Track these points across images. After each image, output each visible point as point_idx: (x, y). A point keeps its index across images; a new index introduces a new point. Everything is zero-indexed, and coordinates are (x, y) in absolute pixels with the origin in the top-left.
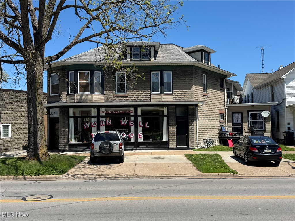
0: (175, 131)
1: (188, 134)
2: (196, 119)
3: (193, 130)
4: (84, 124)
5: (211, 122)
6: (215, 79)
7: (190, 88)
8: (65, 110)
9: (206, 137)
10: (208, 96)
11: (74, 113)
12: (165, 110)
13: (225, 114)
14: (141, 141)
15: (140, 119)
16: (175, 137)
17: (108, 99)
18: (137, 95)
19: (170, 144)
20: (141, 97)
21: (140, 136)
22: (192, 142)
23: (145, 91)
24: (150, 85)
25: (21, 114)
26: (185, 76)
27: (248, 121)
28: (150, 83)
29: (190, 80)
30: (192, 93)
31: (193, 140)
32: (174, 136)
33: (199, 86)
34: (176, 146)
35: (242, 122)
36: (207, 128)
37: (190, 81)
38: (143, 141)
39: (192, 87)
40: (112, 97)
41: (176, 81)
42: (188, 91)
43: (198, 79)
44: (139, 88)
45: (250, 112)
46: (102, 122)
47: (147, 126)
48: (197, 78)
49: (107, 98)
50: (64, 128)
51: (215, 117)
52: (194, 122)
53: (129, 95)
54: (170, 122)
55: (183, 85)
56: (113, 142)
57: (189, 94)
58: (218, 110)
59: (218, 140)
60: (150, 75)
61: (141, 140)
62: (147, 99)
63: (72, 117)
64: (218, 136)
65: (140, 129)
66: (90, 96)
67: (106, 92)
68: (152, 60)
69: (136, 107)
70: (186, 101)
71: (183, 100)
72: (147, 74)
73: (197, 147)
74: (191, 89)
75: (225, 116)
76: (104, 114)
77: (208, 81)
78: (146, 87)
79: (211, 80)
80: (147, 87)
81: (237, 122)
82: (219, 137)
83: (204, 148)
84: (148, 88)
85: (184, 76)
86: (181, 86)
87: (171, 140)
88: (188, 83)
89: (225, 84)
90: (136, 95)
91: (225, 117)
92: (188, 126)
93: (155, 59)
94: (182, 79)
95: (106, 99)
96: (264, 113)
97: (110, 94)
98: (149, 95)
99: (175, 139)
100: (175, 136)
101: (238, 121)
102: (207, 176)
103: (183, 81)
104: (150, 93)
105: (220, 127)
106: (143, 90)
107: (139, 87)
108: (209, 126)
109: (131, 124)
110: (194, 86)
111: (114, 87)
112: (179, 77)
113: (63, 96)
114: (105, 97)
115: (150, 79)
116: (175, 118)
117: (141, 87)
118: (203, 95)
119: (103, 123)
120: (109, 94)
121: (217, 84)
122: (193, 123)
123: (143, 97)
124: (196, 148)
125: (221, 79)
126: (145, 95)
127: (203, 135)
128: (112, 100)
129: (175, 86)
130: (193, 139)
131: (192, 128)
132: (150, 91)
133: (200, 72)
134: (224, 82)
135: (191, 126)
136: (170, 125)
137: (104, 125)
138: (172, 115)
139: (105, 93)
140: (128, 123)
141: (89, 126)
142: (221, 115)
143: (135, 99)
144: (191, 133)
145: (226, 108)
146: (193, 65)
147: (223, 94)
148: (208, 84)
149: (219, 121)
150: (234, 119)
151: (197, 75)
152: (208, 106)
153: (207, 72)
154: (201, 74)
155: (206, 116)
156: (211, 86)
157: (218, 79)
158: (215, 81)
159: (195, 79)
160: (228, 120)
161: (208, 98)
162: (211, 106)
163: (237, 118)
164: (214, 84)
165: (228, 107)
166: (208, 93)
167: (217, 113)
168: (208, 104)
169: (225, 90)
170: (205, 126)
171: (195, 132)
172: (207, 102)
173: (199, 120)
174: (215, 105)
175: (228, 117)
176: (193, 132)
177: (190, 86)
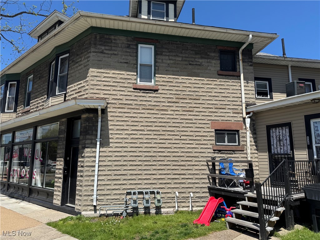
0: (61, 169)
2: (93, 141)
3: (82, 169)
6: (196, 54)
7: (84, 76)
10: (159, 92)
13: (240, 131)
16: (61, 183)
19: (54, 197)
22: (79, 198)
23: (43, 97)
27: (310, 147)
28: (47, 83)
29: (86, 58)
30: (87, 85)
31: (80, 193)
35: (292, 149)
37: (86, 60)
39: (87, 73)
41: (71, 68)
42: (82, 83)
43: (115, 54)
45: (312, 121)
47: (41, 158)
53: (31, 108)
55: (78, 72)
58: (209, 122)
67: (18, 108)
69: (36, 126)
72: (46, 69)
73: (93, 213)
74: (86, 77)
75: (243, 135)
77: (159, 57)
79: (176, 56)
81: (279, 151)
84: (45, 92)
85: (80, 54)
86: (76, 75)
88: (84, 67)
89: (241, 62)
90: (36, 106)
91: (243, 139)
94: (78, 62)
97: (20, 110)
99: (60, 187)
101: (282, 148)
103: (78, 65)
104: (46, 99)
107: (39, 93)
110: (91, 70)
111: (23, 100)
112: (75, 59)
114: (17, 115)
116: (65, 142)
118: (134, 89)
122: (84, 152)
126: (42, 104)
129: (70, 78)
130: (81, 191)
131: (82, 164)
132: (46, 96)
133: (122, 39)
134: (239, 58)
135: (81, 159)
136: (58, 156)
138: (62, 136)
144: (79, 176)
145: (246, 116)
146: (91, 27)
147: (232, 85)
148: (161, 65)
149: (211, 146)
150: (272, 143)
151: (111, 46)
152: (156, 112)
153: (157, 40)
154: (129, 43)
155: (147, 136)
156: (176, 68)
157: (208, 53)
158: (194, 56)
159: (99, 54)
160: (259, 145)
161: (157, 95)
162: (172, 113)
163: (280, 140)
164: (190, 64)
165: (251, 114)
166: (161, 84)
167: (203, 128)
168: (157, 108)
169: (240, 76)
170: (140, 159)
171: (85, 174)
172: (150, 103)
173: (110, 146)
174: (191, 109)
175: (259, 139)
176: (82, 174)
177: (86, 70)
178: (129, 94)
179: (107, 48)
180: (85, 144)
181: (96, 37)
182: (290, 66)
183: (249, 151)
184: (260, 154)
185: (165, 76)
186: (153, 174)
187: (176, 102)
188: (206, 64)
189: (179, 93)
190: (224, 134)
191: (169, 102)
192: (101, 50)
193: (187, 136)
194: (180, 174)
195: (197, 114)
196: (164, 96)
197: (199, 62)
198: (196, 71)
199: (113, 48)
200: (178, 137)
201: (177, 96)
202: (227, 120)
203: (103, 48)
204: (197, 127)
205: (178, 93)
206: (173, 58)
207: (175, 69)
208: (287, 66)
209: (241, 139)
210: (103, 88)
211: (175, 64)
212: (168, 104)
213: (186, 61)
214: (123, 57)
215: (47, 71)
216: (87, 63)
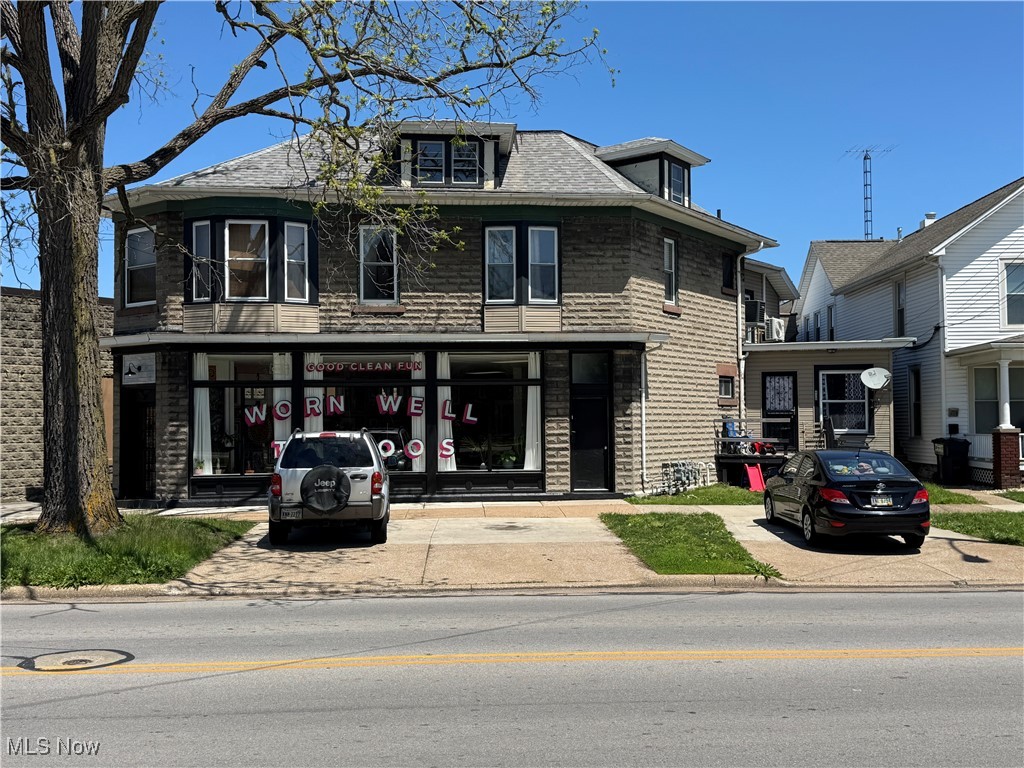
0: (566, 435)
1: (612, 445)
2: (638, 393)
3: (628, 432)
4: (246, 410)
5: (690, 406)
6: (707, 258)
7: (618, 286)
8: (177, 358)
9: (672, 456)
10: (682, 317)
11: (212, 370)
12: (534, 362)
13: (737, 378)
14: (449, 470)
15: (444, 394)
16: (566, 457)
17: (333, 322)
18: (435, 308)
19: (548, 481)
20: (450, 315)
21: (445, 453)
22: (625, 473)
23: (464, 294)
24: (480, 274)
25: (22, 374)
26: (603, 243)
27: (817, 404)
28: (479, 267)
29: (619, 257)
30: (625, 304)
31: (627, 467)
32: (562, 453)
33: (652, 278)
34: (568, 488)
35: (796, 404)
36: (675, 425)
37: (620, 260)
38: (455, 469)
39: (626, 283)
40: (349, 314)
41: (570, 260)
42: (612, 298)
43: (649, 255)
44: (442, 284)
45: (821, 373)
46: (312, 403)
47: (468, 417)
48: (643, 250)
49: (331, 318)
50: (175, 423)
51: (704, 388)
52: (634, 404)
53: (408, 308)
54: (548, 405)
55: (595, 274)
56: (349, 471)
57: (617, 307)
58: (715, 365)
59: (714, 466)
60: (480, 240)
61: (448, 465)
62: (469, 321)
63: (202, 384)
64: (714, 454)
65: (445, 428)
66: (267, 311)
67: (324, 297)
68: (489, 185)
69: (431, 350)
70: (604, 332)
71: (596, 328)
72: (471, 234)
73: (641, 492)
74: (623, 289)
75: (736, 383)
76: (319, 376)
77: (681, 261)
78: (467, 280)
79: (693, 260)
80: (471, 281)
81: (778, 407)
82: (717, 457)
83: (664, 493)
84: (473, 284)
85: (598, 243)
86: (588, 278)
87: (554, 467)
88: (614, 270)
89: (739, 275)
90: (432, 308)
91: (737, 390)
92: (612, 418)
93: (498, 183)
94: (592, 256)
95: (324, 322)
96: (870, 374)
97: (341, 303)
98: (479, 308)
99: (566, 463)
100: (568, 453)
101: (782, 403)
102: (677, 585)
103: (594, 260)
104: (480, 301)
105: (719, 421)
106: (457, 292)
107: (444, 280)
108: (684, 418)
109: (413, 410)
110: (633, 279)
111: (355, 280)
112: (582, 247)
113: (172, 309)
114: (323, 314)
115: (480, 254)
116: (568, 391)
117: (451, 280)
118: (664, 312)
119: (315, 406)
120: (336, 303)
121: (713, 276)
122: (629, 408)
123: (456, 315)
124: (639, 493)
125: (724, 256)
126: (463, 308)
127: (661, 451)
128: (345, 324)
129: (569, 277)
130: (630, 463)
131: (627, 426)
132: (480, 294)
134: (736, 268)
135: (624, 419)
136: (551, 413)
137: (319, 414)
138: (557, 379)
139: (320, 300)
140: (405, 405)
141: (263, 418)
142: (725, 382)
143: (427, 322)
144: (620, 443)
145: (742, 356)
146: (630, 207)
147: (731, 310)
148: (681, 273)
149: (716, 400)
150: (768, 396)
151: (645, 241)
152: (680, 349)
153: (677, 232)
154: (659, 236)
155: (674, 386)
156: (693, 279)
157: (715, 258)
158: (705, 262)
159: (638, 254)
161: (681, 323)
162: (691, 350)
163: (779, 393)
164: (703, 275)
165: (747, 354)
166: (683, 304)
167: (712, 373)
168: (681, 343)
169: (738, 297)
170: (670, 418)
171: (632, 439)
172: (676, 335)
173: (650, 399)
174: (704, 345)
175: (748, 390)
176: (628, 440)
177: (618, 277)
178: (661, 319)
179: (643, 244)
183: (743, 406)
184: (751, 410)
185: (686, 292)
186: (680, 440)
187: (694, 334)
189: (695, 319)
190: (721, 381)
191: (689, 334)
192: (638, 247)
194: (697, 439)
195: (708, 352)
196: (685, 323)
197: (708, 271)
199: (648, 245)
200: (695, 387)
202: (727, 363)
203: (640, 243)
204: (708, 373)
206: (691, 264)
210: (642, 310)
211: (692, 273)
212: (688, 337)
213: (700, 269)
214: (655, 260)
215: (473, 240)
216: (623, 267)
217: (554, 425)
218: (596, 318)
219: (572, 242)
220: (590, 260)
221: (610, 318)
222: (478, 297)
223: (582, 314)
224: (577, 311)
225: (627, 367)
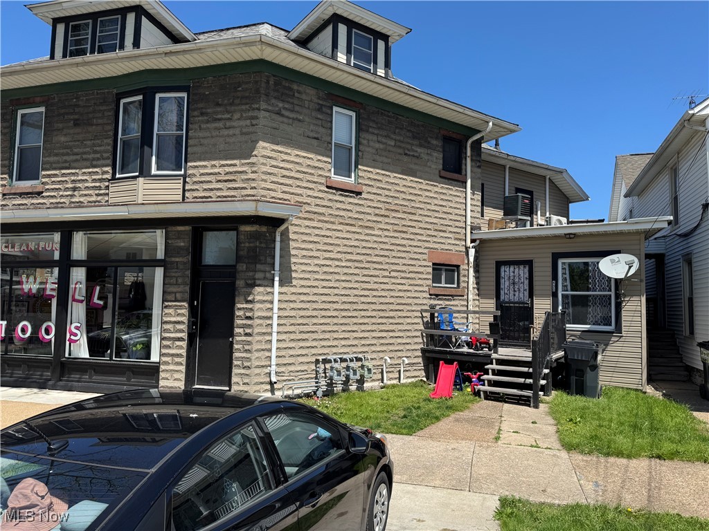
0: (182, 323)
2: (268, 275)
3: (249, 322)
6: (414, 138)
7: (246, 152)
9: (336, 350)
10: (364, 196)
12: (160, 241)
14: (80, 356)
15: (78, 275)
16: (181, 348)
18: (70, 185)
19: (162, 375)
20: (81, 192)
21: (72, 337)
22: (243, 371)
23: (95, 170)
24: (110, 148)
26: (232, 104)
27: (555, 295)
28: (110, 141)
29: (246, 118)
30: (253, 172)
31: (246, 364)
32: (178, 343)
35: (531, 296)
37: (248, 122)
38: (88, 356)
39: (254, 148)
41: (196, 126)
42: (238, 165)
44: (76, 161)
45: (560, 261)
47: (96, 300)
51: (404, 275)
52: (258, 289)
53: (47, 187)
54: (168, 288)
55: (221, 139)
57: (243, 177)
58: (426, 251)
59: (418, 361)
60: (112, 113)
62: (99, 198)
64: (420, 347)
65: (78, 313)
69: (67, 229)
72: (104, 108)
73: (269, 395)
74: (249, 156)
75: (464, 273)
78: (98, 156)
79: (387, 137)
80: (102, 156)
81: (512, 298)
82: (423, 351)
84: (103, 159)
85: (226, 105)
86: (215, 145)
87: (170, 359)
88: (242, 134)
89: (469, 160)
90: (67, 186)
91: (464, 279)
92: (232, 304)
94: (220, 120)
99: (179, 356)
100: (184, 344)
101: (517, 294)
103: (220, 124)
104: (109, 176)
105: (426, 311)
106: (89, 168)
107: (78, 157)
109: (48, 292)
110: (261, 144)
111: (8, 162)
112: (209, 111)
115: (112, 127)
116: (188, 272)
117: (84, 156)
118: (328, 187)
121: (425, 157)
122: (250, 294)
123: (87, 192)
125: (447, 140)
126: (93, 184)
129: (195, 145)
130: (249, 359)
131: (248, 314)
132: (109, 169)
133: (309, 94)
134: (466, 153)
135: (245, 306)
138: (177, 260)
140: (42, 287)
142: (445, 270)
143: (62, 200)
144: (240, 334)
145: (470, 244)
147: (455, 196)
148: (367, 149)
149: (426, 289)
150: (502, 286)
151: (293, 103)
152: (358, 231)
153: (362, 104)
154: (321, 102)
155: (346, 270)
156: (386, 157)
157: (429, 139)
158: (411, 142)
159: (274, 116)
160: (481, 288)
161: (361, 202)
162: (380, 233)
163: (514, 284)
164: (406, 154)
165: (478, 242)
166: (367, 182)
167: (419, 260)
168: (360, 224)
169: (466, 183)
170: (335, 306)
171: (256, 330)
172: (350, 214)
173: (294, 284)
174: (404, 229)
175: (482, 279)
176: (248, 331)
177: (246, 142)
178: (321, 195)
179: (286, 106)
180: (255, 279)
181: (268, 82)
182: (508, 166)
183: (471, 297)
184: (481, 301)
185: (371, 170)
186: (354, 331)
187: (386, 216)
188: (426, 157)
189: (390, 200)
190: (441, 270)
191: (376, 215)
192: (277, 109)
193: (399, 271)
194: (388, 331)
195: (412, 237)
196: (370, 203)
197: (416, 151)
198: (412, 166)
199: (297, 108)
200: (386, 273)
201: (387, 206)
202: (447, 250)
203: (281, 105)
204: (411, 259)
205: (388, 201)
206: (384, 140)
207: (386, 160)
208: (504, 167)
209: (462, 279)
210: (282, 181)
211: (385, 150)
212: (375, 219)
213: (400, 147)
214: (312, 127)
215: (106, 114)
216: (251, 129)
217: (171, 311)
218: (220, 189)
219: (200, 105)
220: (216, 125)
221: (235, 189)
222: (107, 172)
223: (206, 186)
224: (202, 182)
225: (251, 245)
